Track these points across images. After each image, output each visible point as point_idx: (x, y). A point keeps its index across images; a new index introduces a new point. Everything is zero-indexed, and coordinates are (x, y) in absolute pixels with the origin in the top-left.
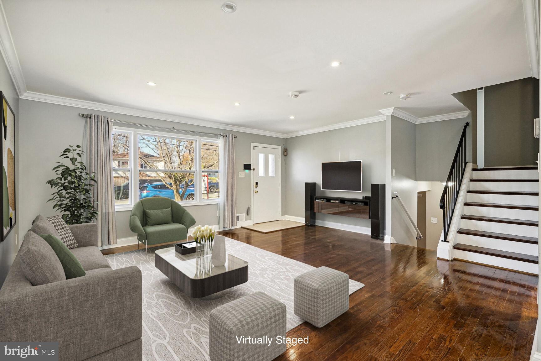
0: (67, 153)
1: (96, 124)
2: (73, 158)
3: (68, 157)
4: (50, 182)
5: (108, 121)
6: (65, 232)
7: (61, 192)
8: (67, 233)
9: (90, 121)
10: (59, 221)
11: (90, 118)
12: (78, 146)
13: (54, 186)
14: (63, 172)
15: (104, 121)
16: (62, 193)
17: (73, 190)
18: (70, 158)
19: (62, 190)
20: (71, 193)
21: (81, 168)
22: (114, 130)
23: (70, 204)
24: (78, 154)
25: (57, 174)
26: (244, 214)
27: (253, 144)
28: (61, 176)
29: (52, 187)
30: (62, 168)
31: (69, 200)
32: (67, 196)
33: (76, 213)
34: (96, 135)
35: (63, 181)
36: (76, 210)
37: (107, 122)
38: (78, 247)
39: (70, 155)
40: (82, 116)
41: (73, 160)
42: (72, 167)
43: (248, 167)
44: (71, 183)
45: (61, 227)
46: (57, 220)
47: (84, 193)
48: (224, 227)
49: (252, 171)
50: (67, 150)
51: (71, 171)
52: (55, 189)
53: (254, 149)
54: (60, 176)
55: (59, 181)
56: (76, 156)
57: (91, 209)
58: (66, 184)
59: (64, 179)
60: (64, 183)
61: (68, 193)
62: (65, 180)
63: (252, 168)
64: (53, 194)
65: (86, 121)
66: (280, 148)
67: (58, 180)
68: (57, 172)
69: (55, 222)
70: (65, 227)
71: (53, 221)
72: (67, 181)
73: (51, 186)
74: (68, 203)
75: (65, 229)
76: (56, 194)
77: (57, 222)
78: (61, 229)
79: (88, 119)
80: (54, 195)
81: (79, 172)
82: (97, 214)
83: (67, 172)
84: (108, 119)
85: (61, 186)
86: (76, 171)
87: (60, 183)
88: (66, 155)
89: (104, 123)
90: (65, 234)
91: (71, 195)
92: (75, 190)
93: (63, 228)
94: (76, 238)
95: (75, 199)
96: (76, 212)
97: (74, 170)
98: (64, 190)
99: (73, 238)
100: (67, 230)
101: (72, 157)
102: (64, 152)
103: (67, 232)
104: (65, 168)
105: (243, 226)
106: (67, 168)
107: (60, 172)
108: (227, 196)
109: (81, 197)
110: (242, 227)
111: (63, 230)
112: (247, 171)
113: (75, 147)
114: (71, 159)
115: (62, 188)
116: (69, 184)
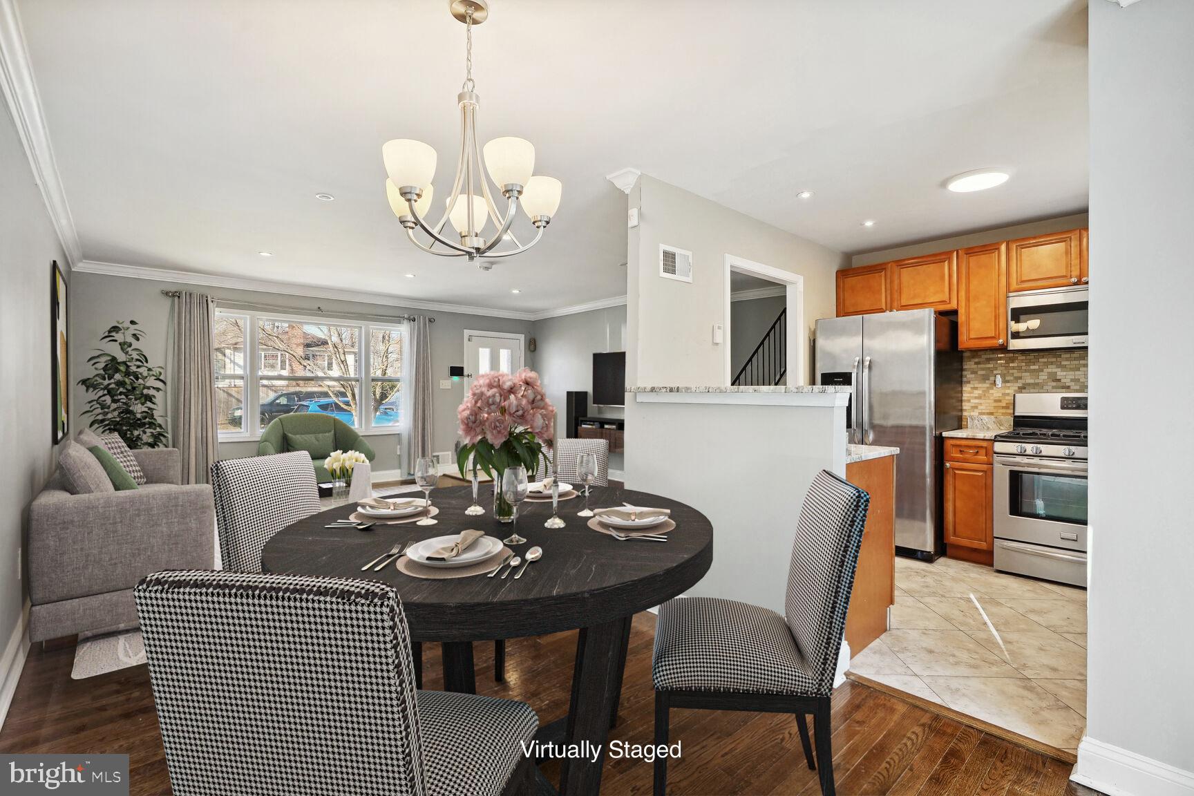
0: (113, 334)
1: (189, 306)
2: (125, 343)
3: (116, 341)
4: (84, 382)
5: (207, 300)
6: (125, 459)
7: (103, 399)
8: (128, 461)
9: (179, 302)
10: (116, 442)
11: (179, 297)
12: (132, 322)
13: (91, 389)
14: (107, 365)
15: (201, 301)
16: (105, 401)
17: (123, 397)
18: (119, 342)
19: (104, 395)
20: (122, 401)
21: (137, 360)
22: (217, 313)
23: (118, 419)
24: (134, 335)
25: (96, 369)
26: (450, 453)
27: (467, 332)
28: (104, 373)
29: (87, 391)
30: (104, 359)
31: (116, 413)
32: (114, 406)
33: (128, 436)
34: (188, 324)
35: (106, 382)
36: (129, 430)
37: (204, 302)
38: (146, 483)
39: (119, 337)
40: (167, 294)
41: (124, 346)
42: (121, 357)
43: (457, 371)
44: (121, 384)
45: (119, 451)
46: (113, 440)
47: (143, 401)
48: (409, 474)
49: (466, 379)
50: (115, 329)
51: (119, 363)
52: (92, 395)
53: (469, 340)
54: (102, 372)
55: (100, 381)
56: (130, 339)
57: (155, 429)
58: (113, 386)
59: (108, 377)
60: (109, 384)
61: (114, 401)
62: (109, 379)
63: (466, 373)
64: (90, 402)
65: (173, 302)
66: (522, 337)
67: (97, 378)
68: (96, 366)
69: (110, 443)
70: (126, 451)
71: (106, 441)
72: (112, 381)
73: (85, 388)
74: (114, 418)
75: (125, 454)
76: (95, 403)
77: (113, 443)
78: (118, 453)
79: (176, 299)
80: (92, 404)
81: (135, 365)
82: (164, 436)
83: (113, 365)
84: (207, 297)
85: (104, 389)
86: (128, 363)
87: (102, 384)
88: (113, 336)
89: (201, 304)
90: (125, 461)
91: (121, 404)
92: (127, 396)
93: (122, 452)
94: (143, 470)
95: (128, 411)
96: (129, 432)
97: (124, 363)
98: (108, 396)
99: (138, 468)
100: (129, 456)
101: (122, 341)
102: (110, 332)
103: (128, 458)
104: (109, 358)
105: (447, 473)
106: (114, 359)
107: (102, 365)
108: (415, 420)
109: (138, 409)
110: (444, 475)
111: (121, 455)
112: (456, 378)
113: (127, 324)
114: (120, 344)
115: (106, 392)
116: (117, 385)
